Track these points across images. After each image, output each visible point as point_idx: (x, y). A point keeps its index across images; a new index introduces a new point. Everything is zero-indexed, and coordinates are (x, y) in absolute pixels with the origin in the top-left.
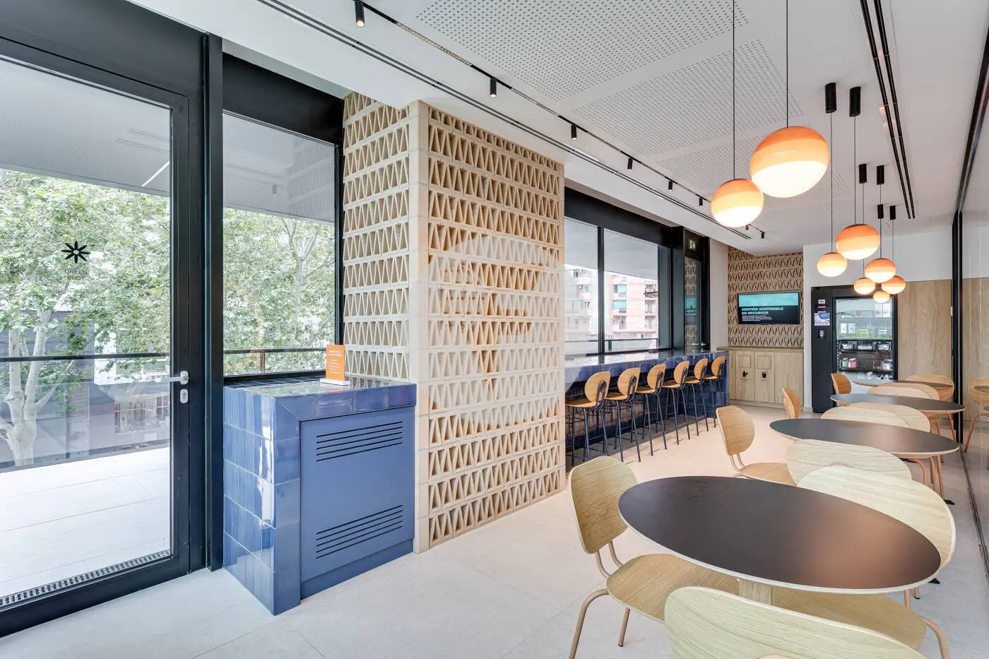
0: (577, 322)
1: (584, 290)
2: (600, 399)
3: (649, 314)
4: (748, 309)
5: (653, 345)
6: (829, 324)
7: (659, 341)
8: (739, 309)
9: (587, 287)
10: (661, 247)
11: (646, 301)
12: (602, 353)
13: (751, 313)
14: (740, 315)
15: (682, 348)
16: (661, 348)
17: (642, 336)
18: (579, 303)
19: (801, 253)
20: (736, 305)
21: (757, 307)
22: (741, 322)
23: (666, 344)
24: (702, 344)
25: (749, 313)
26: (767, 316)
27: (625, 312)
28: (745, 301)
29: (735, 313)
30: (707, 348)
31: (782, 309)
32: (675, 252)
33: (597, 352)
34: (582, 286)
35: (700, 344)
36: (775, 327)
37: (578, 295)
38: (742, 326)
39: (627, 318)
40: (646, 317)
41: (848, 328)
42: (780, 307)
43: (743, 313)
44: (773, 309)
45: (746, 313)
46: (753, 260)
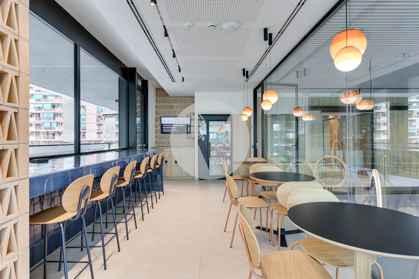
0: (54, 134)
1: (59, 116)
2: (82, 206)
3: (99, 131)
4: (166, 125)
5: (115, 146)
6: (206, 134)
7: (120, 144)
8: (162, 125)
9: (60, 115)
10: (121, 78)
11: (97, 124)
12: (78, 154)
13: (168, 128)
14: (162, 129)
15: (134, 148)
16: (121, 148)
17: (95, 142)
18: (55, 124)
19: (194, 97)
20: (160, 122)
21: (170, 124)
22: (162, 133)
23: (124, 146)
24: (144, 145)
25: (167, 128)
26: (176, 129)
27: (85, 130)
28: (165, 121)
29: (159, 128)
30: (147, 147)
31: (183, 126)
32: (130, 84)
33: (73, 152)
34: (57, 114)
35: (143, 145)
36: (178, 135)
37: (54, 119)
38: (163, 135)
39: (87, 133)
40: (97, 133)
41: (213, 135)
42: (182, 125)
43: (163, 128)
44: (178, 126)
45: (165, 128)
46: (169, 98)
